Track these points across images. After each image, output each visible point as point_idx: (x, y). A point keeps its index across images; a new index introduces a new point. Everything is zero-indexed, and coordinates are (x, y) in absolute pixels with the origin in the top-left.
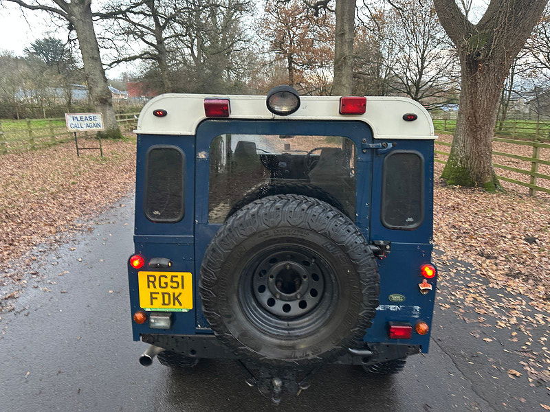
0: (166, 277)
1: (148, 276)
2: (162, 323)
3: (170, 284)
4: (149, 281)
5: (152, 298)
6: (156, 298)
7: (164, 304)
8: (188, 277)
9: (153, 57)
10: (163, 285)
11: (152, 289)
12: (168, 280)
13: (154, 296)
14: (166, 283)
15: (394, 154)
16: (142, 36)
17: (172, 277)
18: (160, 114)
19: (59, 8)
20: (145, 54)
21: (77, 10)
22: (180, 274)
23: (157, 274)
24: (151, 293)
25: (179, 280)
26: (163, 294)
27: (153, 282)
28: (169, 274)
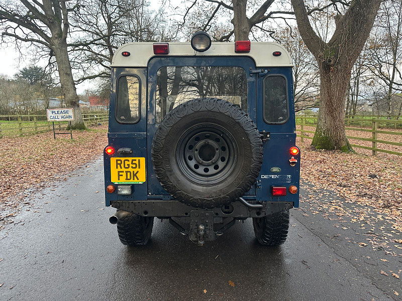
0: (128, 161)
1: (117, 160)
2: (126, 192)
3: (131, 165)
4: (117, 164)
5: (119, 176)
6: (122, 175)
7: (127, 179)
8: (143, 160)
9: (108, 76)
10: (126, 166)
11: (119, 169)
12: (130, 163)
13: (120, 174)
14: (128, 165)
15: (269, 76)
16: (101, 62)
17: (133, 160)
18: (126, 54)
19: (44, 41)
20: (103, 73)
21: (56, 42)
22: (137, 159)
23: (123, 159)
24: (119, 172)
25: (137, 162)
26: (127, 172)
27: (120, 164)
28: (130, 159)
